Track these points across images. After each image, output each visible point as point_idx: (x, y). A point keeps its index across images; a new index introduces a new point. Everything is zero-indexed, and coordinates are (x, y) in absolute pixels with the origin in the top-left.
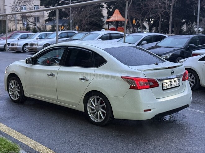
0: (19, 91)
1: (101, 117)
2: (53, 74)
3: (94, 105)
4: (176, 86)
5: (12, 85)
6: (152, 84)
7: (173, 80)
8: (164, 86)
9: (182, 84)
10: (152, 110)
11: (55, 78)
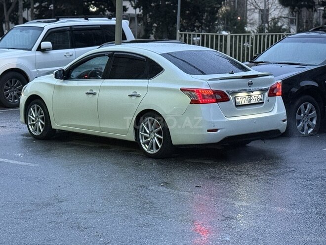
0: (44, 124)
1: (157, 147)
2: (94, 91)
3: (148, 131)
4: (257, 102)
5: (34, 110)
6: (219, 97)
7: (251, 94)
8: (237, 100)
9: (268, 101)
10: (219, 131)
11: (96, 96)
